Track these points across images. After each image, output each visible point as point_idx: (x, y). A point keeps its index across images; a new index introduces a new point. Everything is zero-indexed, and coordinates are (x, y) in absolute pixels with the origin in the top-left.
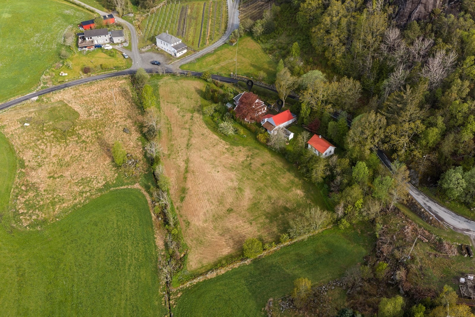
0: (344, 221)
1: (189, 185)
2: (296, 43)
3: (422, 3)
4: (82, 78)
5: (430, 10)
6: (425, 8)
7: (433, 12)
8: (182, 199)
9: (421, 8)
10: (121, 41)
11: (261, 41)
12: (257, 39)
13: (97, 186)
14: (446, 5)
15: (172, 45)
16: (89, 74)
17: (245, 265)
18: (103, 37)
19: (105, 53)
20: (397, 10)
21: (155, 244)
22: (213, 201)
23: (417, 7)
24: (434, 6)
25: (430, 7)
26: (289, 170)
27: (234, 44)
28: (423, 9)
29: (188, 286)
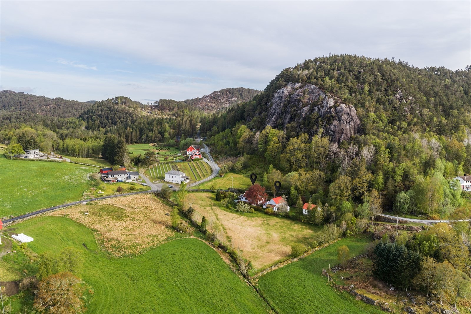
0: (349, 232)
1: (230, 234)
2: (272, 165)
3: (344, 133)
4: (116, 194)
5: (349, 137)
6: (346, 135)
7: (351, 137)
8: (230, 241)
9: (343, 135)
10: (136, 179)
11: (243, 173)
12: (239, 172)
13: (161, 239)
14: (357, 134)
15: (180, 176)
16: (120, 192)
17: (294, 262)
18: (122, 176)
19: (126, 183)
20: (331, 138)
21: (223, 261)
22: (253, 240)
23: (342, 135)
24: (351, 134)
25: (349, 135)
26: (296, 223)
27: (223, 176)
28: (345, 136)
29: (261, 275)
